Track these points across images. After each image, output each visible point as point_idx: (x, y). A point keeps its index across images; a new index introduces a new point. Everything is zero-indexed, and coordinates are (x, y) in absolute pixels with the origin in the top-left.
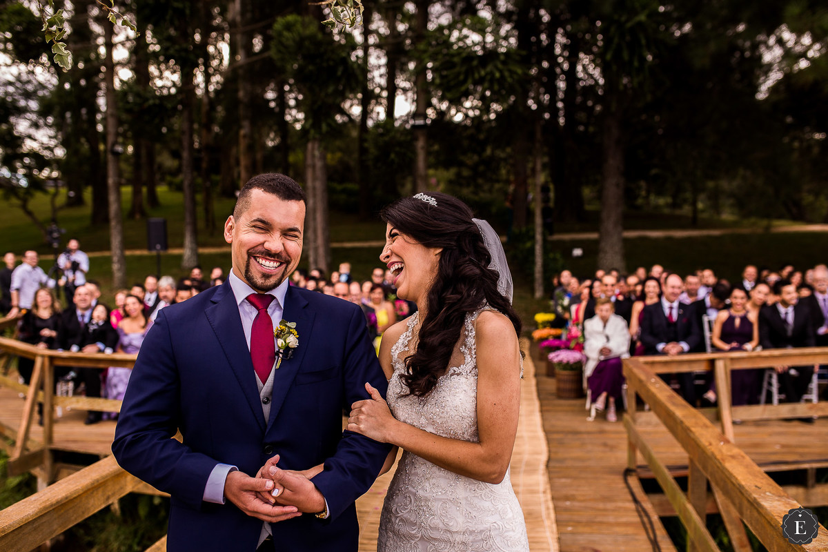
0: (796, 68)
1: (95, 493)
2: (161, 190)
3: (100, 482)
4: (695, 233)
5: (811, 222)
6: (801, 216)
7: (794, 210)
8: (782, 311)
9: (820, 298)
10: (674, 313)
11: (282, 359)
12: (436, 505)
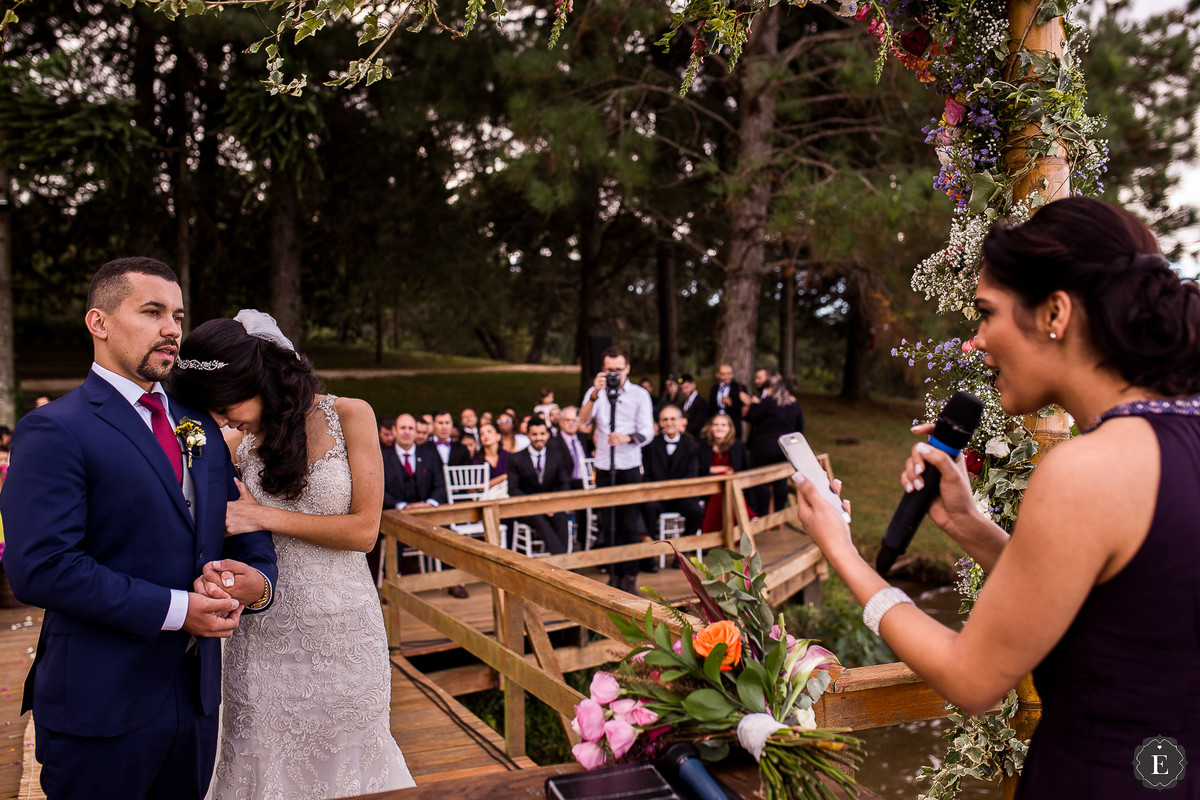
0: (490, 170)
4: (383, 373)
5: (512, 361)
6: (500, 354)
7: (493, 346)
8: (534, 454)
9: (568, 439)
10: (412, 462)
11: (192, 458)
12: (312, 593)
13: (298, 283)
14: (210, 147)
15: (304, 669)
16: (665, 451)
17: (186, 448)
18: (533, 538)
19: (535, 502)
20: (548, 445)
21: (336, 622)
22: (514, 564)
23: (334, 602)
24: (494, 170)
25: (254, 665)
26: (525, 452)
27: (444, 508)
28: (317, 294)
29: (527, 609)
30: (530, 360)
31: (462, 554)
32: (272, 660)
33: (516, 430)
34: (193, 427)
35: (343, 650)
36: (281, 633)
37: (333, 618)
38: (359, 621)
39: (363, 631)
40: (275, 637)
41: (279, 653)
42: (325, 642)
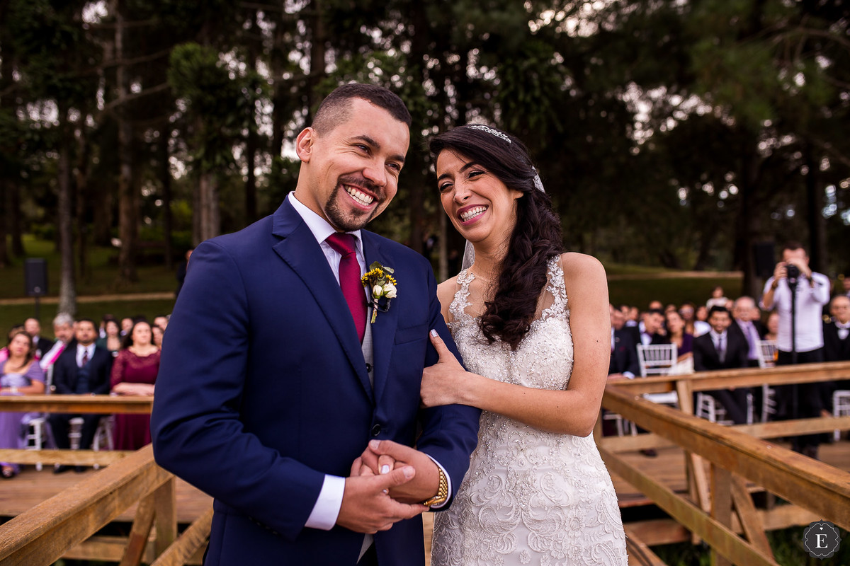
0: (663, 129)
1: (56, 534)
2: (27, 239)
3: (63, 520)
6: (672, 263)
7: (667, 259)
9: (744, 326)
12: (538, 479)
16: (837, 335)
17: (372, 299)
18: (717, 408)
20: (728, 330)
21: (569, 516)
23: (566, 492)
26: (707, 336)
27: (639, 380)
29: (734, 482)
30: (697, 268)
33: (695, 318)
34: (383, 275)
36: (504, 527)
37: (566, 511)
38: (596, 515)
39: (601, 527)
40: (495, 532)
41: (501, 552)
42: (557, 540)
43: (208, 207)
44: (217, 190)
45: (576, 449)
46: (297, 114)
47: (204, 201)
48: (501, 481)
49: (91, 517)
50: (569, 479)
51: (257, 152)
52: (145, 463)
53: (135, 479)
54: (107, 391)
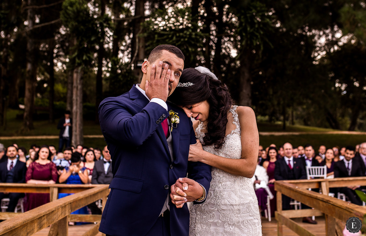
4: (285, 133)
5: (342, 130)
6: (337, 127)
7: (334, 124)
8: (346, 162)
9: (364, 157)
10: (292, 163)
11: (173, 127)
12: (225, 194)
13: (250, 95)
14: (219, 45)
15: (221, 229)
17: (170, 123)
19: (346, 181)
20: (353, 159)
21: (236, 209)
22: (330, 201)
23: (235, 199)
24: (334, 50)
25: (199, 226)
26: (342, 161)
28: (260, 102)
29: (337, 224)
30: (350, 129)
31: (308, 198)
32: (207, 224)
34: (174, 115)
35: (239, 222)
36: (211, 212)
37: (235, 207)
38: (246, 209)
39: (248, 214)
40: (208, 213)
41: (210, 221)
42: (231, 217)
43: (77, 88)
44: (82, 78)
45: (241, 184)
46: (127, 38)
47: (75, 84)
48: (211, 194)
49: (36, 225)
50: (237, 195)
51: (104, 59)
52: (57, 206)
53: (53, 212)
54: (25, 182)
